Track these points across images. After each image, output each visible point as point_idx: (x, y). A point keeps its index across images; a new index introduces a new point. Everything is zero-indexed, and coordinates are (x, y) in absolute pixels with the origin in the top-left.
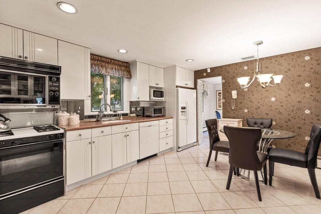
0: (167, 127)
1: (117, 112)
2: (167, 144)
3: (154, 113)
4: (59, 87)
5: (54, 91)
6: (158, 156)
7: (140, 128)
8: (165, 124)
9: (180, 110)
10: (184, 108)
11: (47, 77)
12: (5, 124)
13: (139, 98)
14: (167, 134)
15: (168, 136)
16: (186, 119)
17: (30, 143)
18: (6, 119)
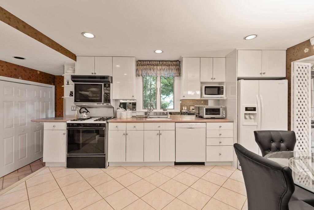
0: (220, 133)
1: (166, 110)
2: (220, 154)
3: (206, 114)
4: (109, 90)
5: (107, 94)
6: (206, 166)
7: (176, 128)
8: (218, 128)
9: (243, 111)
10: (253, 109)
11: (103, 84)
12: (87, 115)
13: (184, 97)
14: (220, 142)
15: (221, 144)
16: (257, 126)
17: (87, 127)
18: (88, 111)
